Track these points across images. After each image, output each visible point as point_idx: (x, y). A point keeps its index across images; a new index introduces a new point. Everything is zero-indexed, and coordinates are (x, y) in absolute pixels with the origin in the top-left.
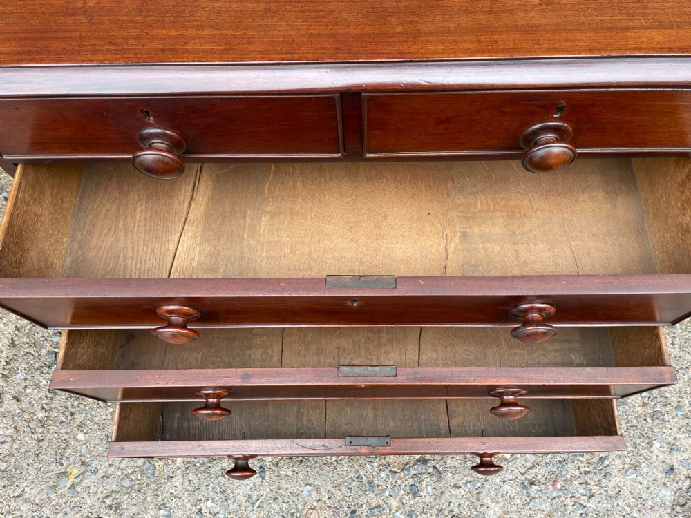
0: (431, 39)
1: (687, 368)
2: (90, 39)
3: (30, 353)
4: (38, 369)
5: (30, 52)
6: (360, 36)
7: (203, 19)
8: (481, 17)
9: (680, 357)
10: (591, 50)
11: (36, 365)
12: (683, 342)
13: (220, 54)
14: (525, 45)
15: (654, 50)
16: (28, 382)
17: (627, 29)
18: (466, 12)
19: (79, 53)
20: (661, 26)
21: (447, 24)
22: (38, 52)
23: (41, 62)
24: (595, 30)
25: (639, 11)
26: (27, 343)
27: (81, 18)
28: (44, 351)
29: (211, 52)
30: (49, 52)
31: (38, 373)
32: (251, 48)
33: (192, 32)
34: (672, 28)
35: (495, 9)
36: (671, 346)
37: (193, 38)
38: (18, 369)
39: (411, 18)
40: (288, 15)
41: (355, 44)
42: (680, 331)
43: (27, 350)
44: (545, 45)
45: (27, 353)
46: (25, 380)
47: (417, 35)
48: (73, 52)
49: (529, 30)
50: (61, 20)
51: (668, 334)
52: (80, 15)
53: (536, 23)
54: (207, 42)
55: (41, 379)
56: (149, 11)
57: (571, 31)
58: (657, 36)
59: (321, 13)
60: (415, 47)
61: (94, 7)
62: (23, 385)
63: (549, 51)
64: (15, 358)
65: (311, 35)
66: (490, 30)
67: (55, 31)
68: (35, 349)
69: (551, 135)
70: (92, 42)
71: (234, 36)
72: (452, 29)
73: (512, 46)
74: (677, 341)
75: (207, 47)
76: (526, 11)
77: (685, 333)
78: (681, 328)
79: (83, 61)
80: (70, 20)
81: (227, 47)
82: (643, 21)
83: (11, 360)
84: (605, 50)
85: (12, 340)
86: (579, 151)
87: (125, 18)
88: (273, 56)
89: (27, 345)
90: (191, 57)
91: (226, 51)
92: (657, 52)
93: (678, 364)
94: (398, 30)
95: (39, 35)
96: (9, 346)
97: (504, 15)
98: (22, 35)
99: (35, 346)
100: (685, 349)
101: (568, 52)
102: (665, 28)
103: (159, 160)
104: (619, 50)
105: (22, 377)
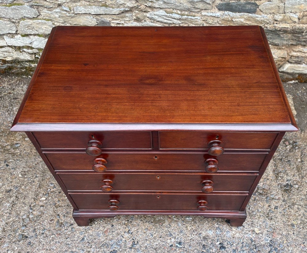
0: (177, 117)
1: (300, 244)
2: (80, 116)
3: (11, 235)
4: (14, 242)
5: (62, 119)
6: (158, 116)
7: (113, 111)
8: (192, 111)
9: (297, 240)
10: (221, 122)
11: (14, 240)
12: (298, 233)
13: (118, 120)
14: (204, 120)
15: (239, 122)
16: (9, 248)
17: (232, 116)
18: (188, 110)
19: (77, 120)
20: (242, 115)
21: (182, 113)
22: (65, 119)
23: (66, 122)
24: (223, 116)
25: (236, 111)
26: (10, 230)
27: (78, 110)
28: (17, 234)
29: (115, 120)
30: (68, 119)
31: (14, 244)
32: (127, 119)
33: (110, 114)
34: (245, 116)
35: (196, 110)
36: (293, 235)
37: (110, 116)
38: (5, 242)
39: (172, 112)
40: (137, 110)
41: (156, 118)
42: (296, 228)
43: (10, 233)
44: (209, 120)
45: (10, 234)
46: (8, 247)
47: (173, 117)
48: (76, 119)
49: (205, 116)
50: (72, 110)
51: (291, 229)
52: (77, 109)
53: (207, 114)
54: (114, 117)
55: (15, 247)
56: (98, 108)
57: (216, 116)
58: (240, 118)
59: (147, 110)
60: (173, 120)
61: (81, 107)
62: (7, 249)
63: (210, 121)
64: (4, 237)
65: (144, 116)
66: (194, 115)
67: (70, 113)
68: (13, 233)
69: (216, 144)
70: (81, 116)
71: (122, 116)
72: (183, 115)
73: (200, 120)
74: (295, 232)
75: (114, 118)
76: (204, 110)
77: (298, 229)
78: (297, 227)
79: (79, 122)
80: (74, 110)
81: (120, 118)
82: (237, 114)
83: (2, 238)
84: (225, 122)
85: (4, 229)
86: (225, 149)
87: (91, 110)
88: (133, 121)
89: (10, 231)
90: (110, 121)
91: (119, 120)
92: (240, 122)
93: (296, 243)
94: (168, 115)
95: (65, 114)
96: (2, 231)
97: (198, 111)
98: (60, 114)
99: (14, 232)
100: (299, 236)
101: (215, 122)
102: (243, 115)
103: (95, 150)
104: (229, 122)
105: (7, 246)
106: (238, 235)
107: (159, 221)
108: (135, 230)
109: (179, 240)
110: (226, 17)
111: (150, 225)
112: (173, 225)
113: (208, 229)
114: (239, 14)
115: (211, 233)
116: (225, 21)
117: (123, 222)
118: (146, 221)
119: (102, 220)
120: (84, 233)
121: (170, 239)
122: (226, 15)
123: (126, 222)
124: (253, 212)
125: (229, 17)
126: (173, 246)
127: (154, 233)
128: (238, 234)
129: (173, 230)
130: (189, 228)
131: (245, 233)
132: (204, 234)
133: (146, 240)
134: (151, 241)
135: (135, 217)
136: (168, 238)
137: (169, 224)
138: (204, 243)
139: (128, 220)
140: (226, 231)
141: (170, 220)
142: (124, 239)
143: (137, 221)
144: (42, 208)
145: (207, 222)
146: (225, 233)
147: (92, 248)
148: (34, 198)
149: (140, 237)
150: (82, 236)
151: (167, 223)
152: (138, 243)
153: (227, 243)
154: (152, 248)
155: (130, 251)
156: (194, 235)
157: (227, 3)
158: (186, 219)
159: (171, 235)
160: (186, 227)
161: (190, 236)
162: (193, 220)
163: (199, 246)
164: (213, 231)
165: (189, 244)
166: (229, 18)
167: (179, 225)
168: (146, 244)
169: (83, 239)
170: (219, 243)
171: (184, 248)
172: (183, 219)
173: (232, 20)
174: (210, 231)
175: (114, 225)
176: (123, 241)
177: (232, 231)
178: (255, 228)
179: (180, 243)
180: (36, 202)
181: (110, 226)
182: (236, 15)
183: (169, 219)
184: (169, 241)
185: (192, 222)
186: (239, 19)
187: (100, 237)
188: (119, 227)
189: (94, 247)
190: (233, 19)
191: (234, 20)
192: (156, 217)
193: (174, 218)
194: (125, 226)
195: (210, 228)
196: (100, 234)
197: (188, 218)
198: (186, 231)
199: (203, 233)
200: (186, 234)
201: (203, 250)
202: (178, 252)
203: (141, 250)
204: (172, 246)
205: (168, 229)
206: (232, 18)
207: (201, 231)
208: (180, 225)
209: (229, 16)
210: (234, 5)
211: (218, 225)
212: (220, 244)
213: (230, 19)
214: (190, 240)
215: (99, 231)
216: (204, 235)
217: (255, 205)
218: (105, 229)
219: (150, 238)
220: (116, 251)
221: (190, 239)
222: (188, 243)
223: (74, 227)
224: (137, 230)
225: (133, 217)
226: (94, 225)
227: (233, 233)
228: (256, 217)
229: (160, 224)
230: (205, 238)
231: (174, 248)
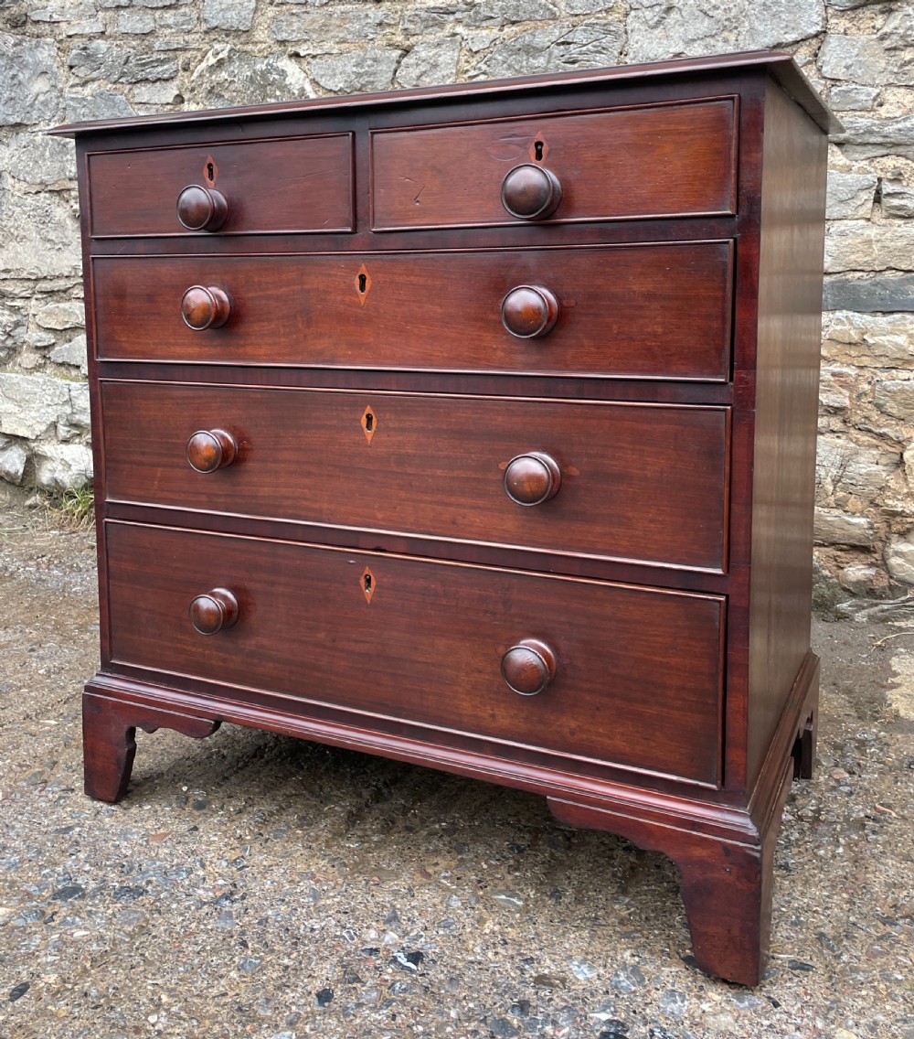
106: (729, 1024)
107: (375, 870)
108: (265, 863)
109: (415, 947)
110: (838, 328)
111: (331, 870)
112: (427, 895)
113: (580, 958)
114: (885, 319)
115: (582, 974)
116: (839, 346)
117: (238, 832)
118: (325, 855)
119: (174, 805)
120: (87, 819)
121: (384, 931)
122: (839, 321)
123: (249, 838)
124: (856, 970)
125: (847, 327)
126: (381, 954)
127: (331, 894)
128: (730, 1019)
129: (413, 907)
130: (489, 926)
131: (771, 1026)
132: (548, 967)
133: (283, 900)
134: (299, 909)
135: (294, 833)
136: (374, 924)
137: (410, 890)
138: (529, 992)
139: (261, 834)
140: (669, 987)
141: (419, 879)
142: (201, 873)
143: (291, 845)
144: (25, 738)
145: (586, 934)
146: (655, 995)
147: (74, 857)
148: (28, 716)
149: (267, 887)
150: (70, 822)
151: (401, 884)
152: (243, 898)
153: (652, 1031)
154: (288, 930)
155: (193, 908)
156: (496, 953)
157: (839, 281)
158: (496, 897)
159: (394, 919)
160: (481, 921)
161: (478, 949)
162: (525, 910)
163: (497, 997)
164: (602, 971)
165: (458, 972)
166: (851, 332)
167: (453, 903)
168: (270, 913)
169: (70, 828)
170: (605, 1016)
171: (423, 975)
172: (481, 893)
173: (864, 340)
174: (584, 968)
175: (201, 830)
176: (192, 876)
177: (699, 998)
178: (840, 1026)
179: (416, 957)
180: (22, 723)
181: (184, 828)
182: (874, 322)
183: (418, 875)
184: (373, 934)
185: (518, 915)
186: (890, 338)
187: (126, 840)
188: (212, 839)
189: (82, 856)
190: (865, 337)
191: (871, 341)
192: (373, 857)
193: (445, 877)
194: (235, 843)
195: (590, 957)
196: (132, 834)
197: (503, 897)
198: (468, 930)
199: (548, 962)
200: (464, 938)
201: (509, 1016)
202: (387, 977)
203: (237, 921)
204: (374, 951)
205: (395, 900)
206: (863, 334)
207: (538, 953)
208: (456, 903)
209: (851, 324)
210: (863, 287)
211: (637, 959)
212: (610, 1022)
213: (856, 337)
214: (472, 962)
215: (135, 827)
216: (546, 971)
217: (872, 955)
218: (162, 831)
219: (302, 900)
220: (147, 892)
221: (472, 958)
222: (454, 967)
223: (68, 797)
224: (271, 866)
225: (284, 832)
226: (134, 810)
227: (705, 1006)
228: (864, 993)
229: (376, 879)
230: (541, 980)
231: (379, 962)
